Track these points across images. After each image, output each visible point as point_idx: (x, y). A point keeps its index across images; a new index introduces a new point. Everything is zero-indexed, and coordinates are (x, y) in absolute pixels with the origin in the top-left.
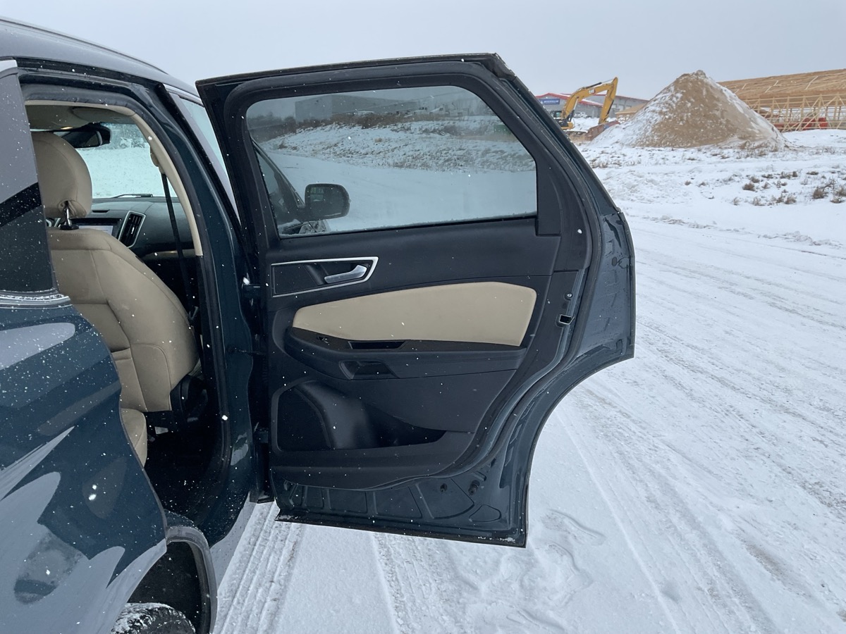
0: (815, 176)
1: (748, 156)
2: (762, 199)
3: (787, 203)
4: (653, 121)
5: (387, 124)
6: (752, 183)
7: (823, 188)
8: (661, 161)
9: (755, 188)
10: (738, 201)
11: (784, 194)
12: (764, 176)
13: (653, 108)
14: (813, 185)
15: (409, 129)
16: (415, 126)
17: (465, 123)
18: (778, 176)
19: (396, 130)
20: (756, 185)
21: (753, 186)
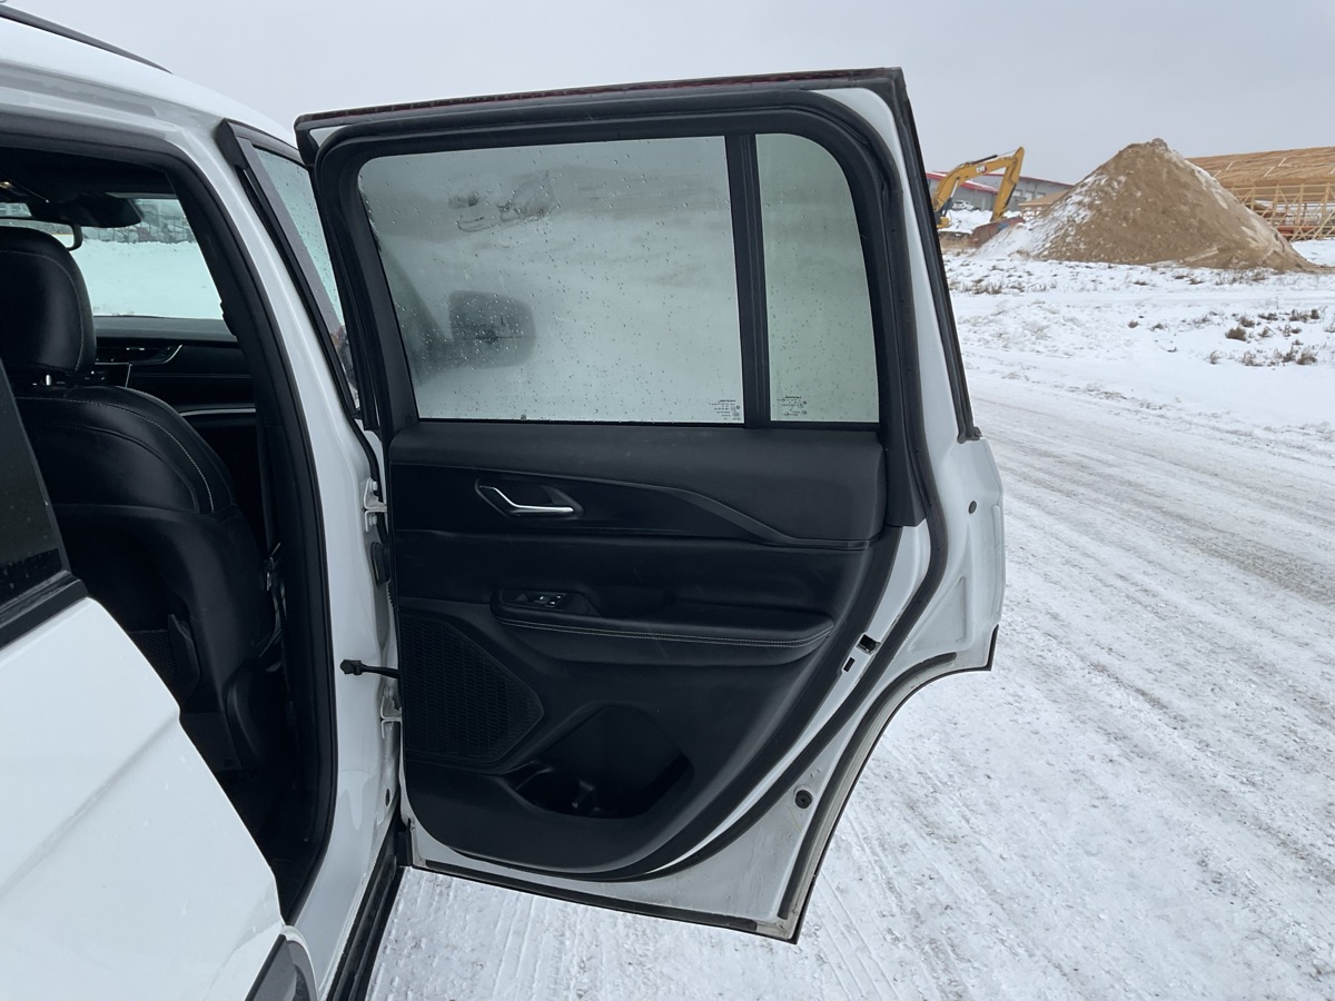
1: (1234, 280)
2: (1258, 355)
3: (1301, 362)
4: (1078, 220)
6: (1242, 328)
8: (1091, 285)
9: (1246, 336)
10: (1215, 358)
11: (1296, 347)
12: (1263, 317)
13: (1079, 198)
18: (1286, 317)
20: (1248, 330)
21: (1244, 333)
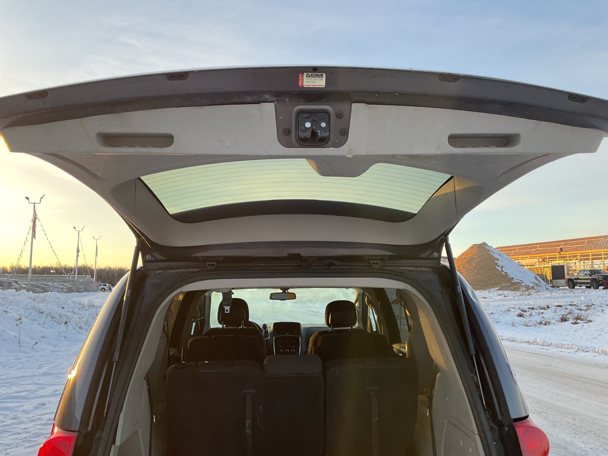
0: (561, 308)
1: (521, 295)
2: (530, 323)
3: (545, 325)
6: (522, 312)
7: (566, 315)
9: (524, 316)
10: (514, 324)
11: (543, 319)
12: (529, 308)
14: (560, 313)
18: (538, 308)
20: (524, 313)
21: (523, 315)
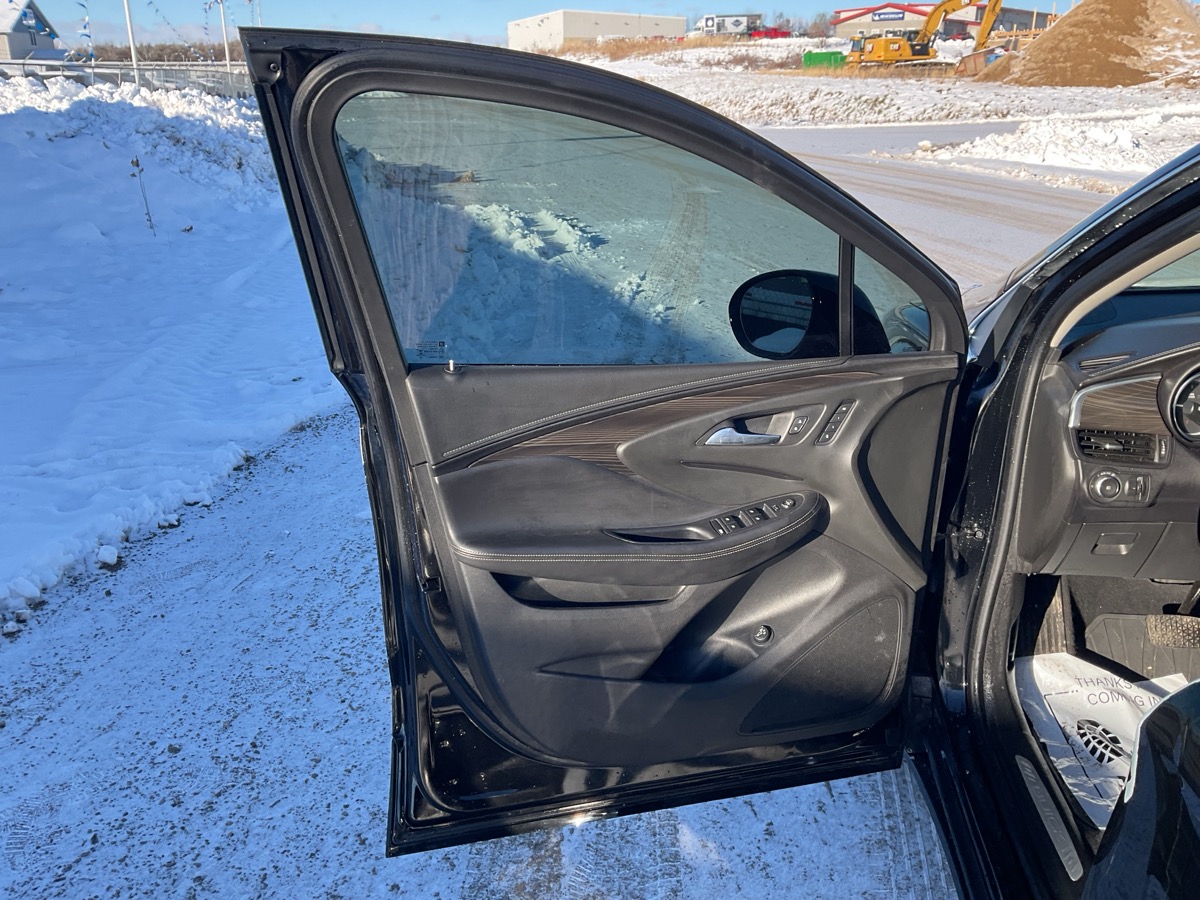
5: (647, 54)
15: (680, 61)
16: (690, 55)
17: (764, 49)
19: (662, 63)
